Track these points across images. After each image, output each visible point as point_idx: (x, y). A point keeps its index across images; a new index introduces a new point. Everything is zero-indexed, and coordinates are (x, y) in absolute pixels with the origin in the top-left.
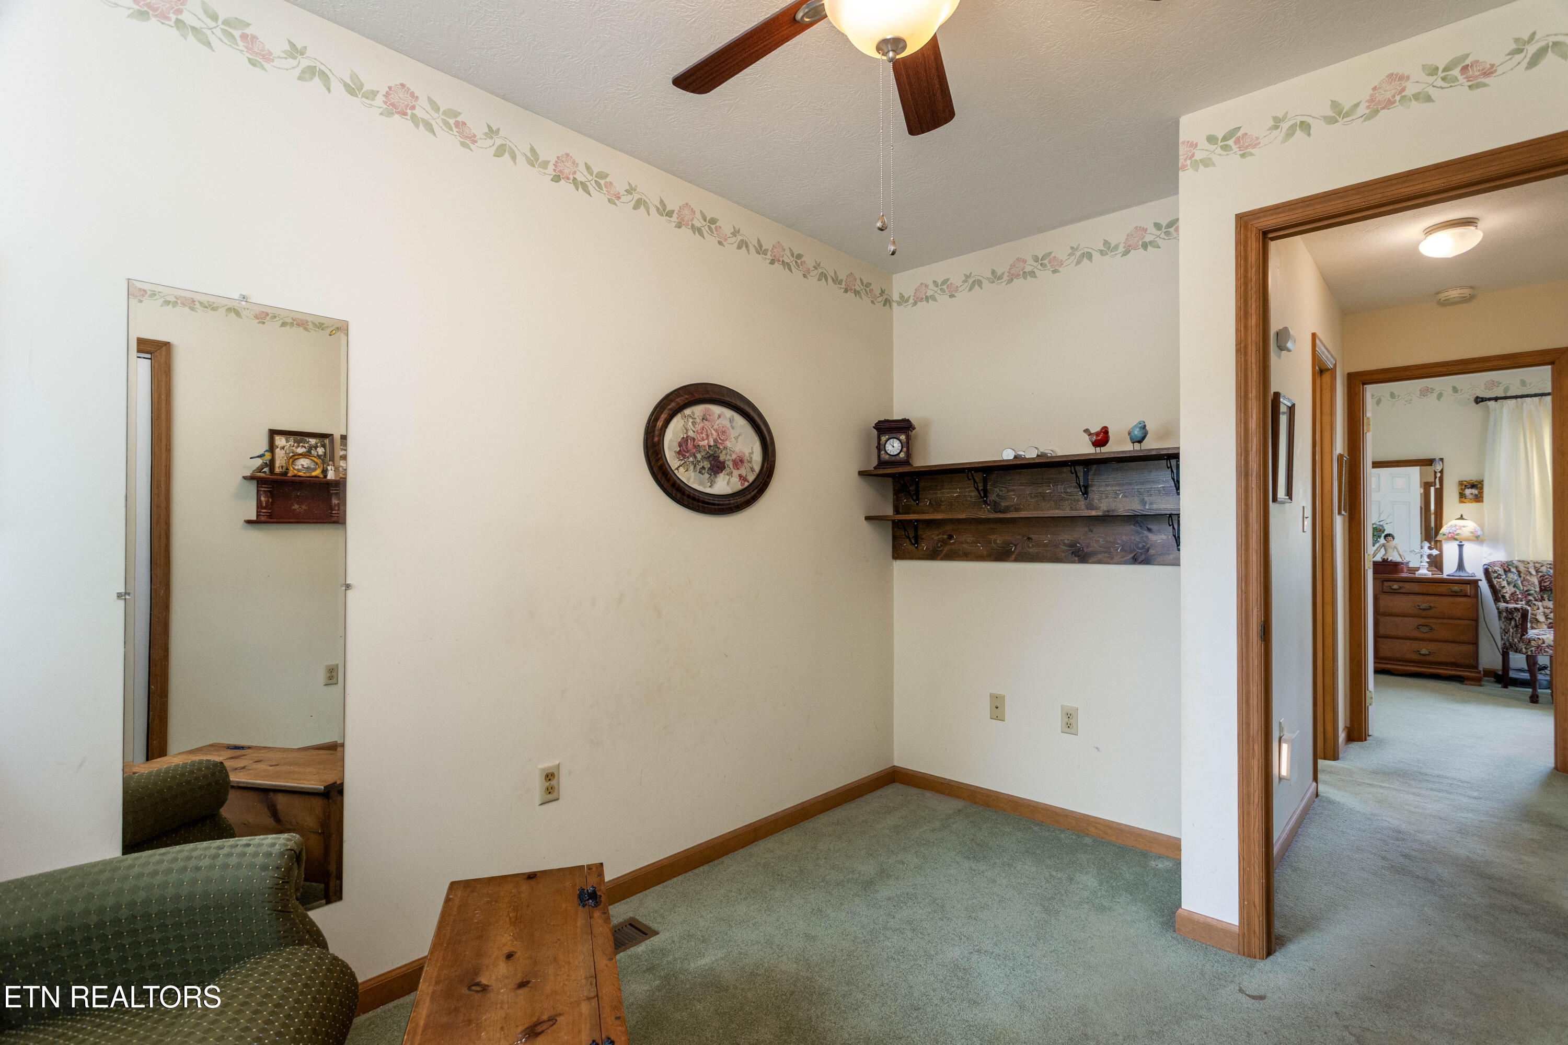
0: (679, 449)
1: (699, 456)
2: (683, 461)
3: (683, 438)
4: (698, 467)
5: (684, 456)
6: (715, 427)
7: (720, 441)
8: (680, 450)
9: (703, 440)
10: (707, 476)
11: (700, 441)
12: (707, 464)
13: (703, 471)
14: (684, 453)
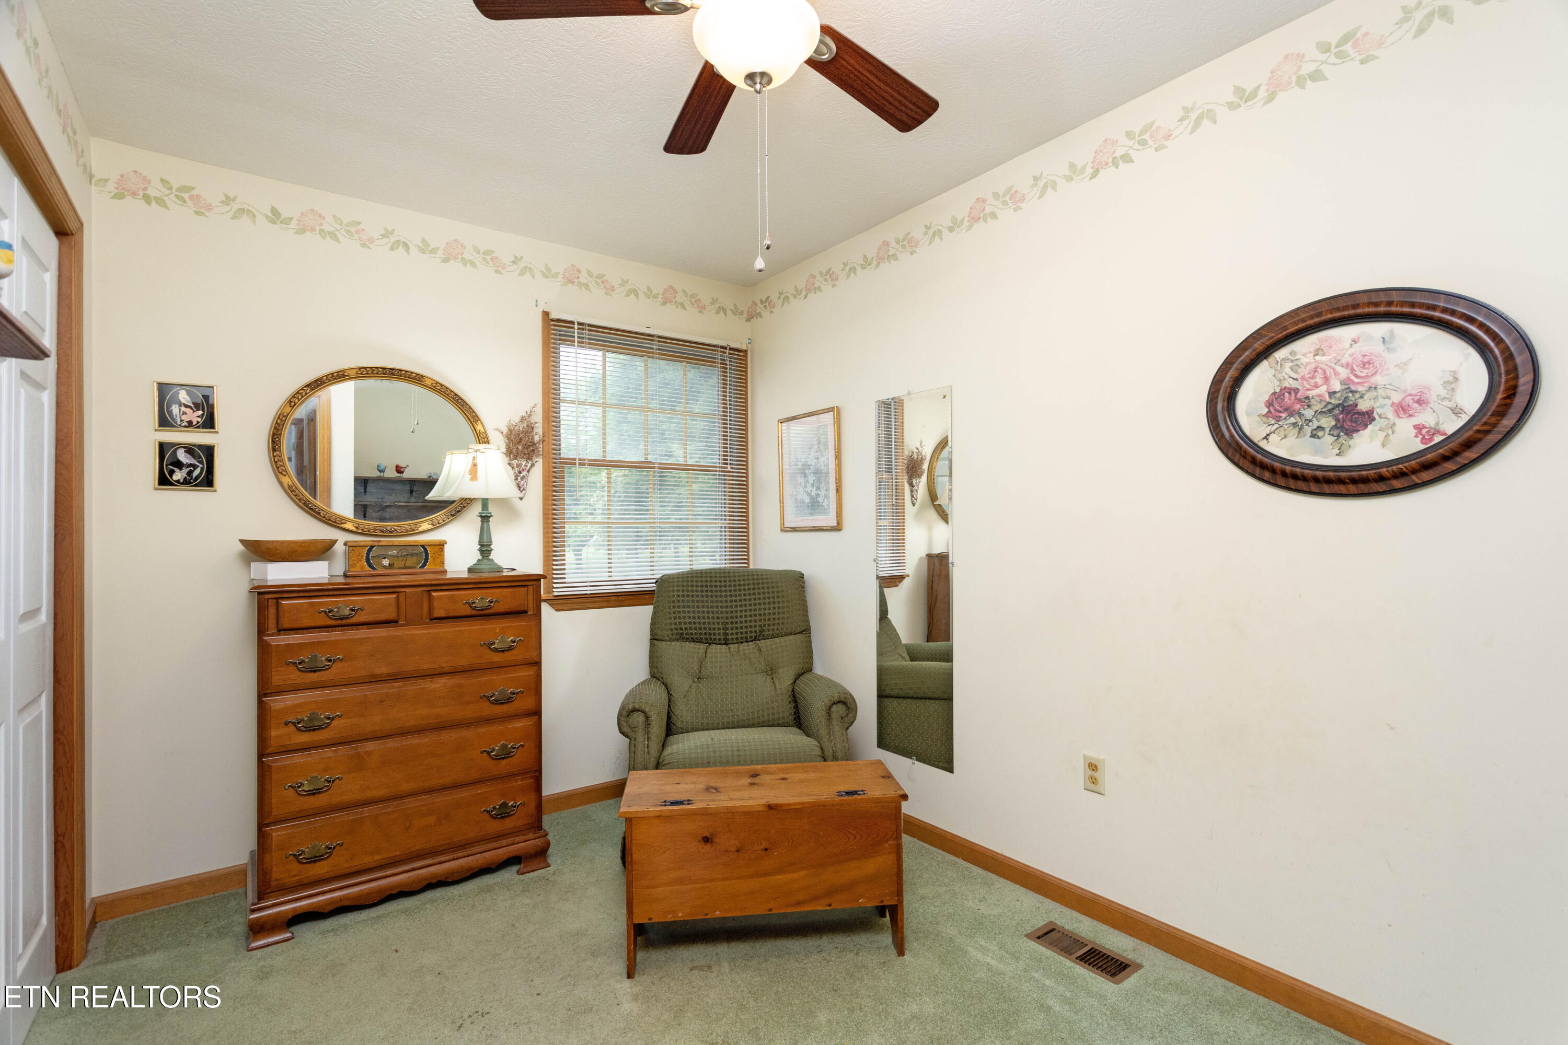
0: (1267, 410)
1: (1309, 413)
2: (1276, 426)
3: (1274, 393)
4: (1308, 430)
5: (1278, 419)
6: (1344, 361)
7: (1356, 380)
8: (1269, 412)
9: (1316, 386)
10: (1329, 439)
11: (1308, 390)
12: (1328, 422)
13: (1320, 434)
14: (1277, 414)
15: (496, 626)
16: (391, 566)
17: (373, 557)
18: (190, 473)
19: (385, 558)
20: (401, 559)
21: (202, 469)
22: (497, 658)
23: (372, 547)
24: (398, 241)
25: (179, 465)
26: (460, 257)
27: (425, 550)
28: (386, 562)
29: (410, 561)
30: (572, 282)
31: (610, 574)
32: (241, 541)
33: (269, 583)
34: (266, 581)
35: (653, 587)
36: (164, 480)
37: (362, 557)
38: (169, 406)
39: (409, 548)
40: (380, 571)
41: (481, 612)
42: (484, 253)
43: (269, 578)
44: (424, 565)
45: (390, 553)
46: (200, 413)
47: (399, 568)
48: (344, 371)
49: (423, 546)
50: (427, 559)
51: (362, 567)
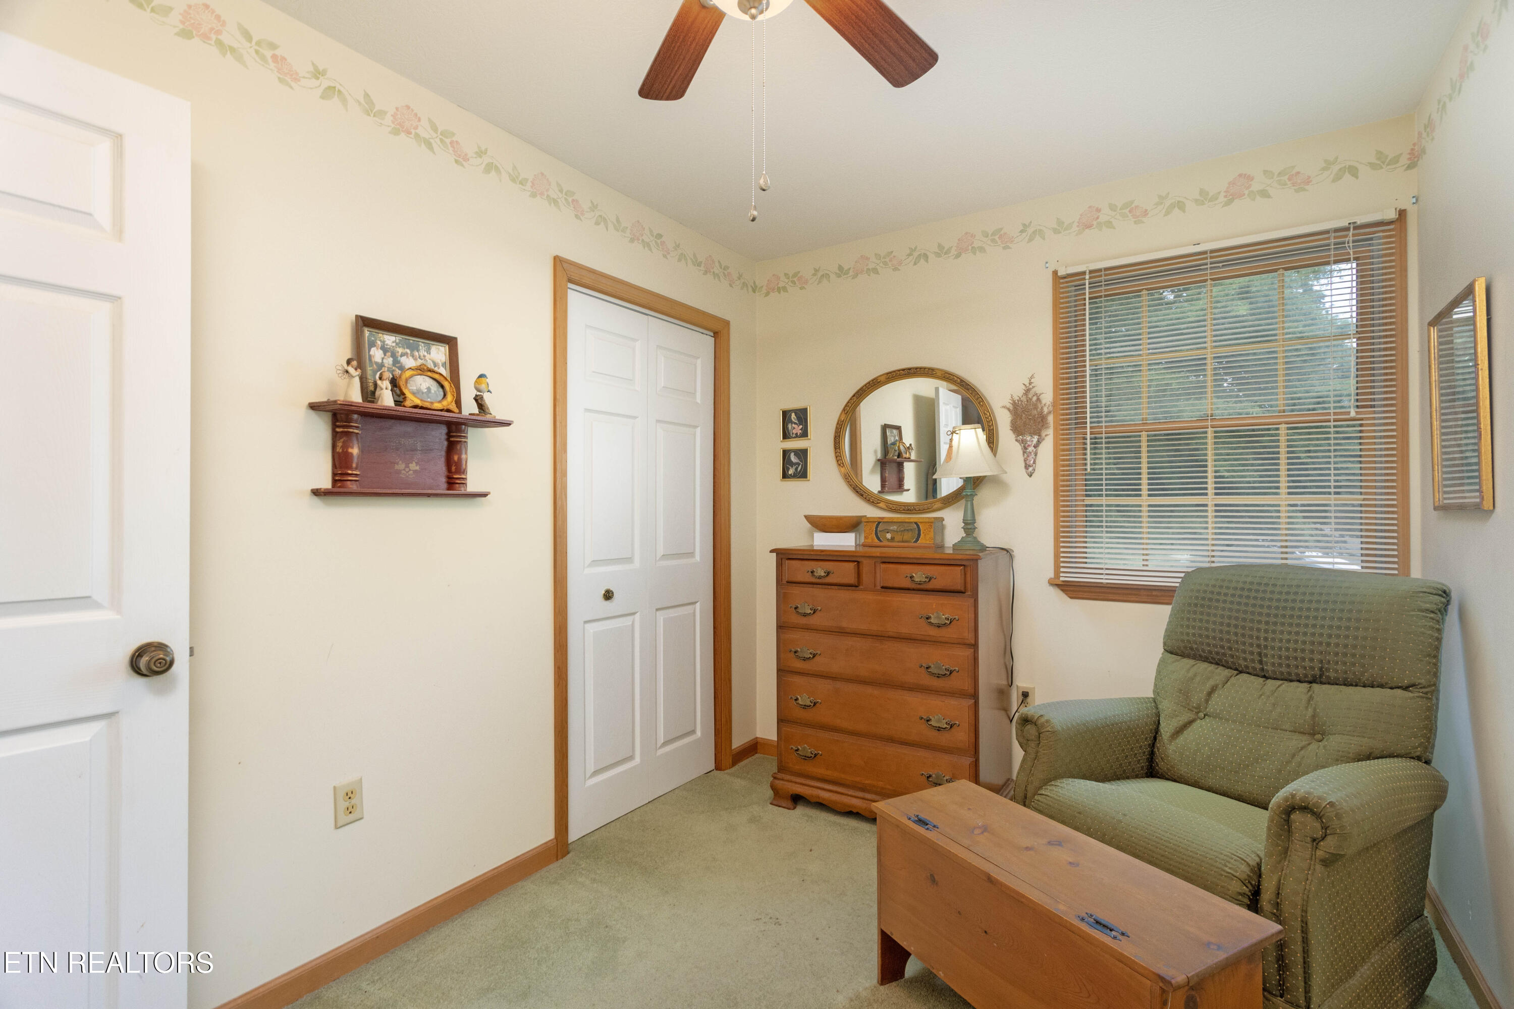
15: (932, 601)
16: (893, 539)
17: (880, 531)
18: (796, 469)
19: (888, 533)
20: (900, 533)
21: (802, 465)
22: (933, 632)
23: (879, 523)
24: (920, 255)
25: (792, 464)
26: (970, 247)
27: (918, 526)
28: (889, 536)
29: (907, 536)
30: (1089, 226)
31: (1145, 563)
32: (806, 517)
33: (815, 548)
34: (812, 546)
35: (1175, 582)
36: (785, 476)
37: (872, 531)
38: (787, 425)
39: (906, 525)
40: (885, 543)
41: (919, 587)
42: (992, 235)
43: (815, 543)
44: (917, 540)
45: (892, 528)
46: (801, 426)
47: (898, 542)
48: (876, 379)
49: (916, 523)
50: (919, 535)
51: (872, 539)
